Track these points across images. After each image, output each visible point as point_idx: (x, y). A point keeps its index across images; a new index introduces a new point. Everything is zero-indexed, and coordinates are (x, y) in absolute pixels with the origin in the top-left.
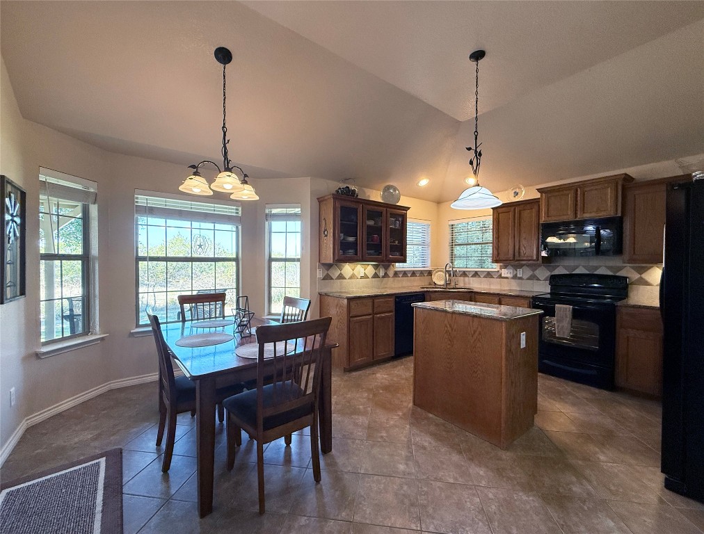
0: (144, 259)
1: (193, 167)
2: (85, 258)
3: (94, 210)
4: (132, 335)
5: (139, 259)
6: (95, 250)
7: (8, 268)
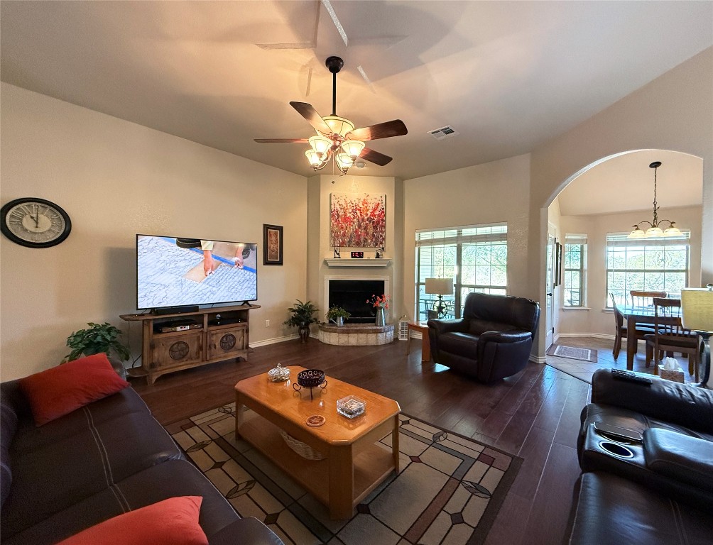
0: (611, 271)
1: (636, 226)
2: (581, 270)
3: (586, 247)
4: (603, 311)
5: (608, 271)
6: (585, 267)
7: (549, 273)
